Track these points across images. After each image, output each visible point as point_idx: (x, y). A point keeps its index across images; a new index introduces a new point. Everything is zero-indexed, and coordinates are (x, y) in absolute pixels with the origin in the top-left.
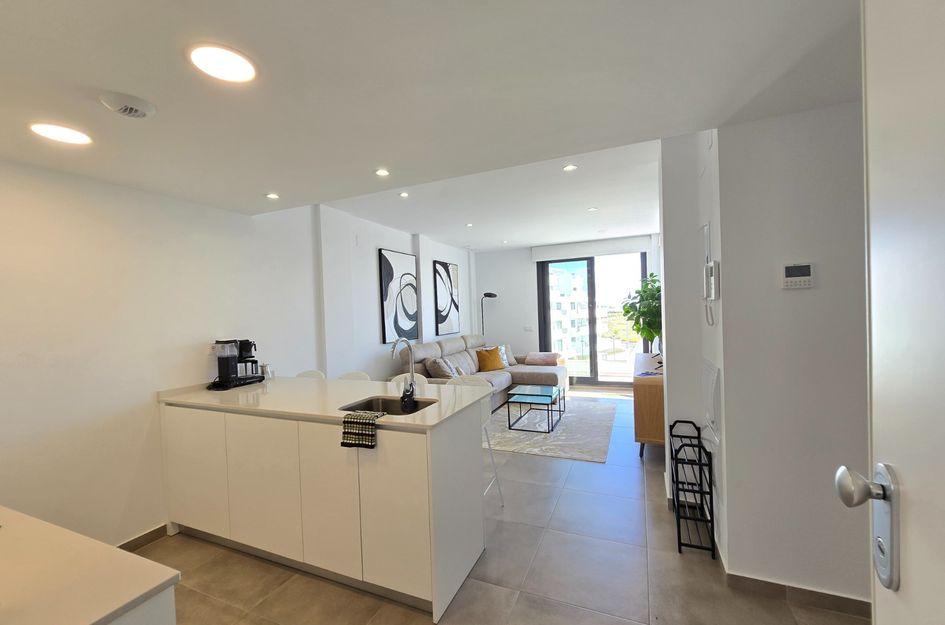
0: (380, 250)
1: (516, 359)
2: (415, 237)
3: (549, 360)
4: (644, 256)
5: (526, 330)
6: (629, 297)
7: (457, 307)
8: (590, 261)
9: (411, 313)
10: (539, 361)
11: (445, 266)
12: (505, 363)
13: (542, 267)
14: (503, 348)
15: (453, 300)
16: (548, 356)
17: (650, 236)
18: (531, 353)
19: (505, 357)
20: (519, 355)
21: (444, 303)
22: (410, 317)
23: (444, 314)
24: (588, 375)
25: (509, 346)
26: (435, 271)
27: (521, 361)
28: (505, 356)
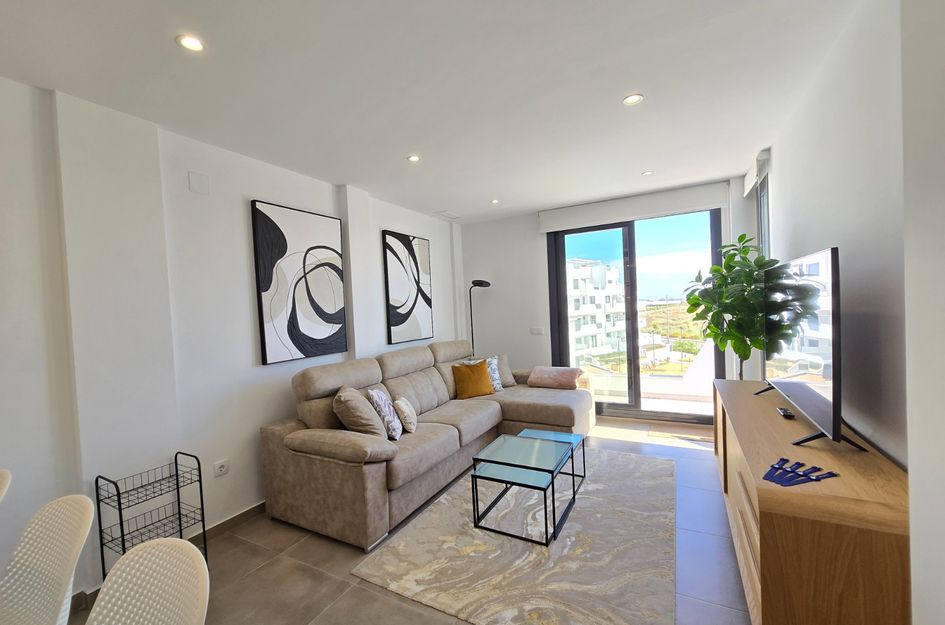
0: (253, 203)
1: (515, 376)
2: (340, 191)
3: (564, 380)
4: (716, 216)
5: (532, 334)
6: (699, 279)
7: (428, 301)
8: (628, 227)
9: (330, 310)
10: (550, 382)
11: (406, 240)
12: (497, 384)
13: (556, 242)
14: (495, 362)
15: (420, 290)
16: (563, 373)
17: (727, 181)
18: (538, 368)
19: (497, 375)
20: (521, 371)
21: (402, 295)
22: (327, 318)
23: (401, 311)
24: (625, 400)
25: (505, 358)
26: (386, 246)
27: (521, 380)
28: (496, 373)
